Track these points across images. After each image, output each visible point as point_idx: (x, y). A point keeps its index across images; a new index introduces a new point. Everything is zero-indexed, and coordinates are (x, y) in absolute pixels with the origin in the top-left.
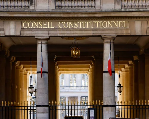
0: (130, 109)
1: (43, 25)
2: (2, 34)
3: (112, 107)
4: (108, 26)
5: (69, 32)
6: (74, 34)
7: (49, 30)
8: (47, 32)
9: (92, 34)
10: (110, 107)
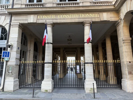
0: (103, 65)
1: (49, 17)
2: (27, 22)
3: (91, 64)
4: (87, 16)
5: (64, 20)
6: (67, 21)
7: (53, 19)
8: (52, 21)
9: (78, 21)
10: (90, 64)
